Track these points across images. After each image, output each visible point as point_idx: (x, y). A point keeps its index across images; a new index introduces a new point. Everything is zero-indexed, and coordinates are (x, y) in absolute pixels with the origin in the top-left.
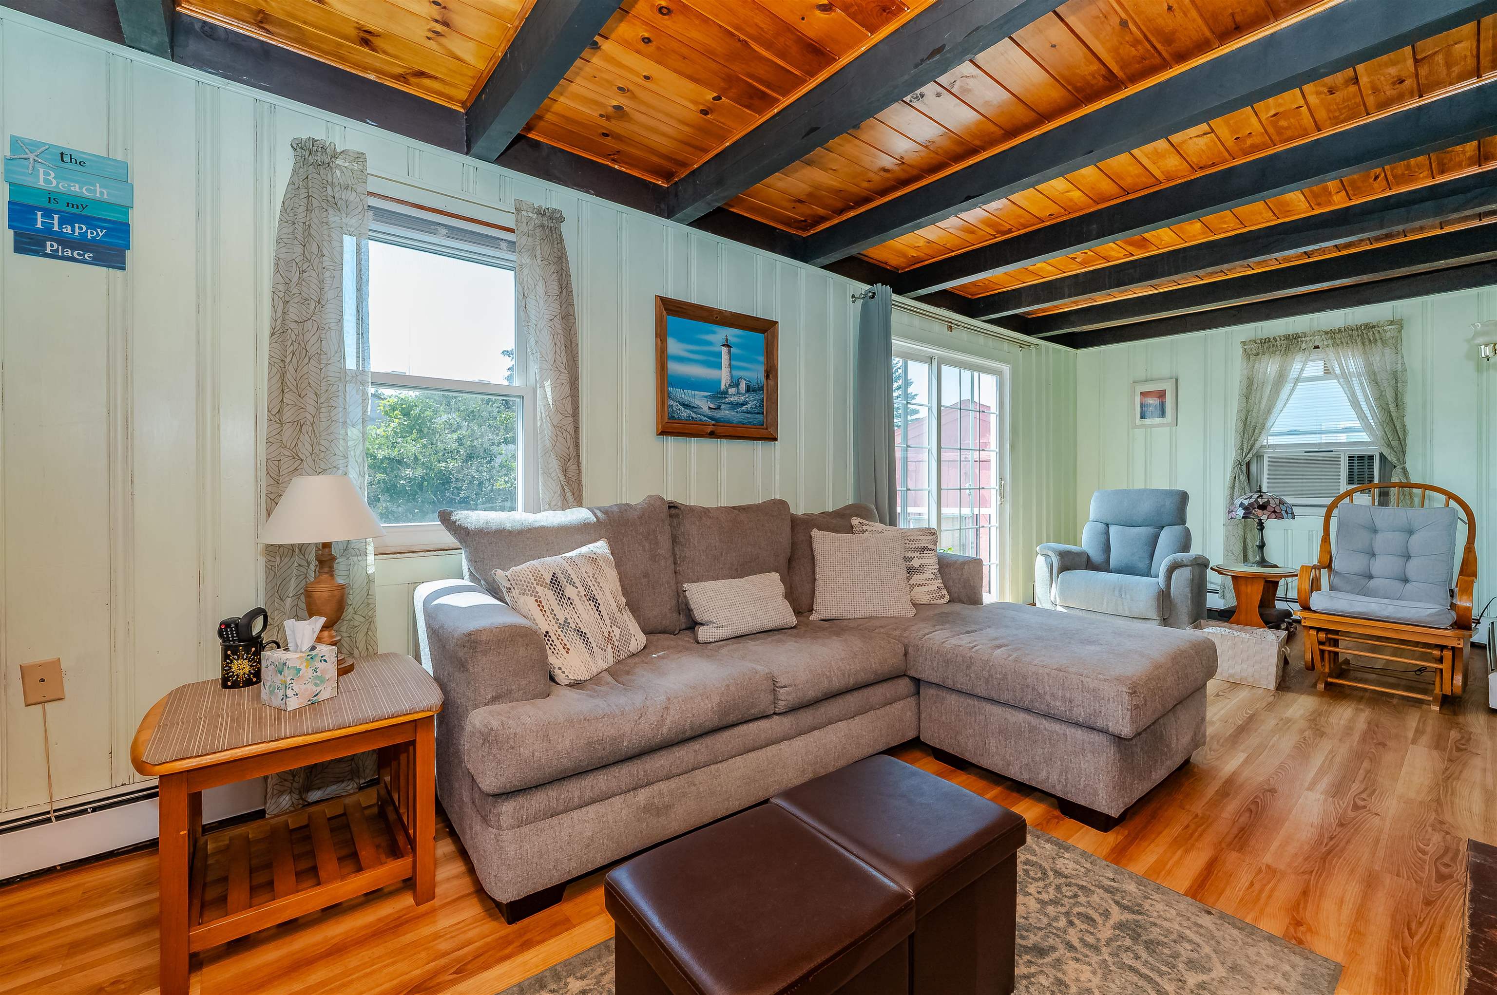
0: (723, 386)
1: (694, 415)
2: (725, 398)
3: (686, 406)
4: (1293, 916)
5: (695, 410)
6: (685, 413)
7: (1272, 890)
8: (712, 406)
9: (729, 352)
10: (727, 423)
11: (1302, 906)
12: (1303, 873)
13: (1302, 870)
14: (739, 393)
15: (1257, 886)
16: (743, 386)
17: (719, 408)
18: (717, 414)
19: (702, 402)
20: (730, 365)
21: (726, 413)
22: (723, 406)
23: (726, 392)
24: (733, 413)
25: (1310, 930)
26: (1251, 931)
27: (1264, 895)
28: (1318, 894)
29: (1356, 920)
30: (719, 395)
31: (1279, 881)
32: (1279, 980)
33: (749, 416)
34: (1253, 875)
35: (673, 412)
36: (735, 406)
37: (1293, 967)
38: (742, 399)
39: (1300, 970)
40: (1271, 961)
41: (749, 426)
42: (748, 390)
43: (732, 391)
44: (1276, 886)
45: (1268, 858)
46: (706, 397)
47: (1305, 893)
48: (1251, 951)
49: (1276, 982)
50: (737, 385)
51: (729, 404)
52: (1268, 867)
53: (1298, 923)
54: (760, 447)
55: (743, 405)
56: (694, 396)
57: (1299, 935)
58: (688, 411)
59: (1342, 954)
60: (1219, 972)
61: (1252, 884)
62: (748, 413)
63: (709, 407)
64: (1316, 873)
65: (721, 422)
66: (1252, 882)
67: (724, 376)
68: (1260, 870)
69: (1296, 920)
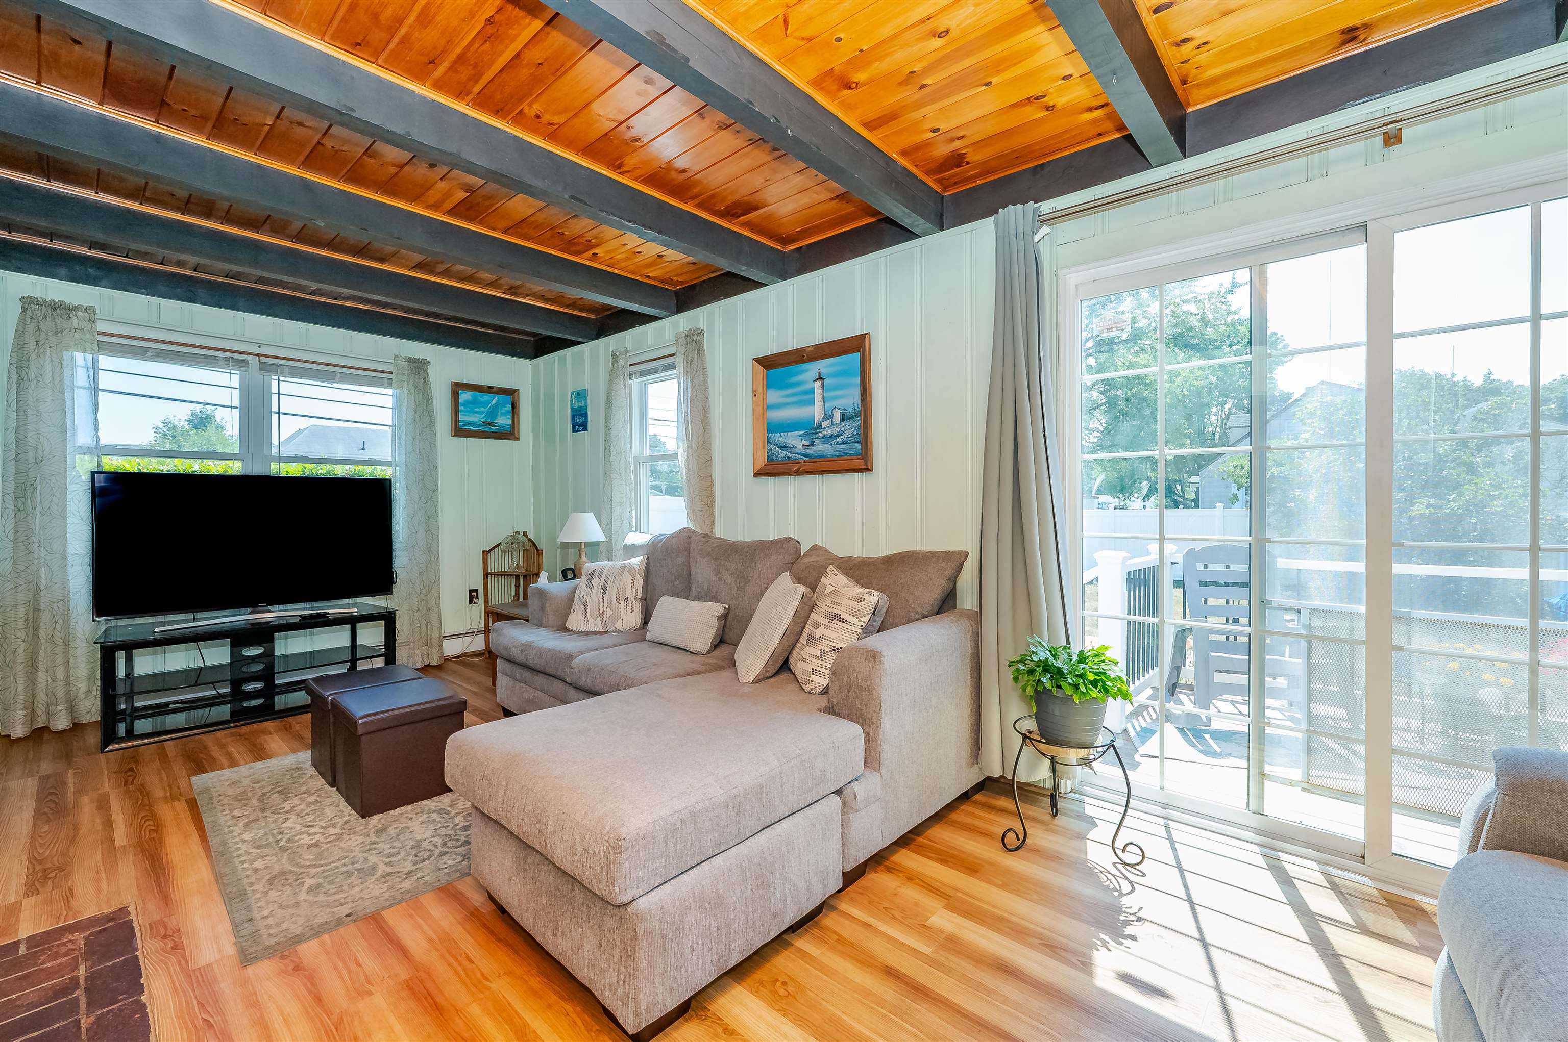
0: (816, 421)
1: (790, 455)
2: (819, 432)
3: (783, 447)
4: (305, 970)
5: (790, 450)
6: (782, 454)
7: (341, 977)
8: (806, 443)
9: (822, 385)
10: (823, 458)
11: (309, 986)
12: (342, 1018)
13: (345, 1020)
14: (833, 425)
15: (353, 967)
16: (837, 416)
17: (812, 444)
18: (811, 451)
19: (796, 440)
20: (823, 398)
21: (821, 448)
22: (817, 442)
23: (819, 427)
24: (826, 447)
25: (285, 972)
26: (317, 932)
27: (340, 964)
28: (310, 1010)
29: (262, 1015)
30: (812, 431)
31: (347, 988)
32: (270, 921)
33: (845, 446)
34: (367, 972)
35: (772, 454)
36: (829, 439)
37: (270, 935)
38: (836, 430)
39: (265, 937)
40: (284, 926)
41: (846, 458)
42: (843, 418)
43: (824, 424)
44: (344, 981)
45: (379, 1000)
46: (800, 436)
47: (319, 999)
48: (301, 921)
49: (271, 918)
50: (831, 417)
51: (823, 438)
52: (370, 994)
53: (297, 968)
54: (855, 480)
55: (838, 436)
56: (789, 437)
57: (287, 961)
58: (784, 452)
59: (251, 976)
60: (303, 896)
61: (358, 964)
62: (843, 444)
63: (804, 445)
64: (332, 1032)
65: (816, 457)
66: (360, 966)
67: (817, 412)
68: (369, 982)
69: (301, 969)
